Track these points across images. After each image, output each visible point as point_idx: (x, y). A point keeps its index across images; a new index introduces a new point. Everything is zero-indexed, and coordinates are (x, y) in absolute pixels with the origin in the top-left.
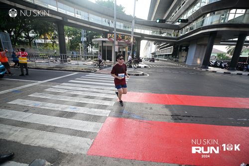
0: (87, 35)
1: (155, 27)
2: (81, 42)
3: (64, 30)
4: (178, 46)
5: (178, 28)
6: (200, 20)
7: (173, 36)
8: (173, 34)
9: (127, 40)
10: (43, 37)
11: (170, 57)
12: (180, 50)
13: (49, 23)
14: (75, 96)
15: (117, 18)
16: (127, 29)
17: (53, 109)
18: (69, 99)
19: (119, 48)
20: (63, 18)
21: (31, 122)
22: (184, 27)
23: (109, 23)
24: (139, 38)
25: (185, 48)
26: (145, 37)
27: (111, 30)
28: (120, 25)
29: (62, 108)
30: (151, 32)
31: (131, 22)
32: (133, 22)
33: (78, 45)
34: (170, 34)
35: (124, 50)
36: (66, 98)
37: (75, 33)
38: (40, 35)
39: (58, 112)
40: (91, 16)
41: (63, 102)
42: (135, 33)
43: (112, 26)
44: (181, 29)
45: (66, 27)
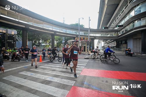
0: (65, 39)
1: (102, 32)
2: (62, 43)
3: (54, 38)
4: (119, 41)
5: (117, 31)
6: (131, 25)
7: (114, 36)
8: (114, 35)
9: (86, 40)
10: (45, 42)
11: (115, 48)
12: (121, 43)
13: (48, 35)
14: (54, 70)
15: (80, 30)
16: (86, 35)
17: (39, 78)
18: (50, 72)
19: (82, 45)
20: (54, 32)
21: (24, 85)
22: (121, 30)
23: (76, 33)
24: (93, 39)
25: (124, 42)
26: (97, 38)
27: (77, 36)
28: (82, 33)
29: (45, 78)
30: (100, 35)
31: (88, 31)
32: (89, 30)
33: (61, 45)
34: (112, 35)
35: (85, 45)
36: (49, 72)
37: (59, 39)
38: (44, 42)
39: (42, 80)
40: (67, 30)
41: (46, 74)
42: (90, 36)
43: (78, 34)
44: (119, 31)
45: (56, 37)
